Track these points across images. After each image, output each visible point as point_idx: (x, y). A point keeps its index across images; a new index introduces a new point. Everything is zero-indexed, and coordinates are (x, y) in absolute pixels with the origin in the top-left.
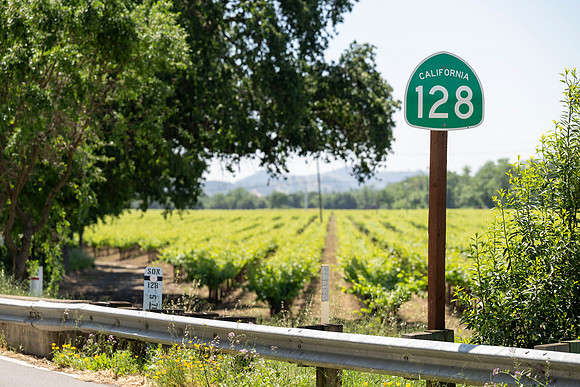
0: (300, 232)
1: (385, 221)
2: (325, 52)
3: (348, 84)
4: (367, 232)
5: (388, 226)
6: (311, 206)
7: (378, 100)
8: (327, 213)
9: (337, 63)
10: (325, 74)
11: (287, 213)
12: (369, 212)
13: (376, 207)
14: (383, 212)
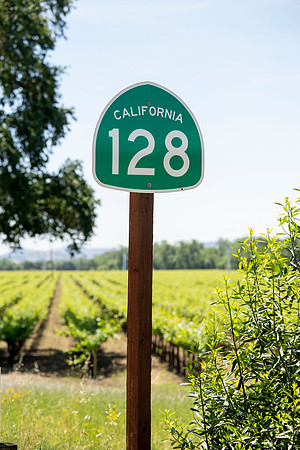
0: (39, 286)
1: (92, 278)
2: (47, 164)
3: (64, 188)
4: (81, 286)
5: (94, 282)
6: (48, 269)
7: (85, 199)
8: (56, 274)
9: (57, 173)
10: (48, 181)
11: (32, 274)
12: (83, 273)
13: (88, 269)
14: (91, 272)
